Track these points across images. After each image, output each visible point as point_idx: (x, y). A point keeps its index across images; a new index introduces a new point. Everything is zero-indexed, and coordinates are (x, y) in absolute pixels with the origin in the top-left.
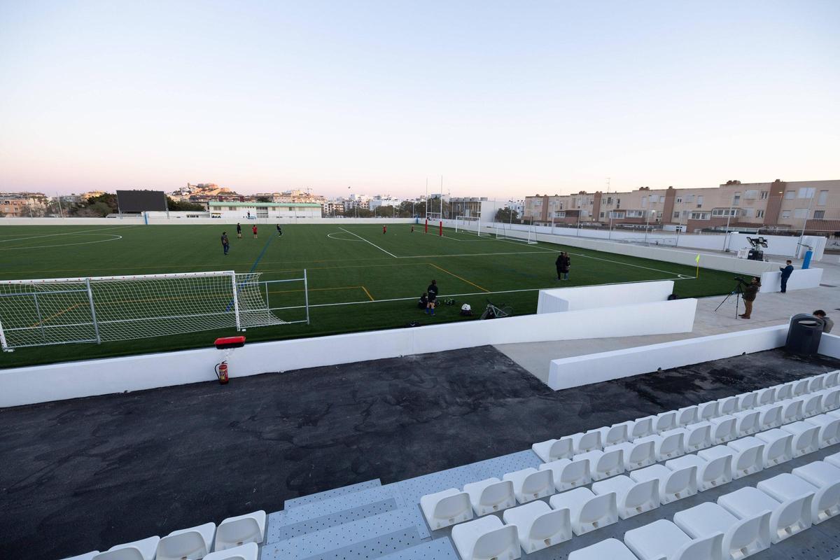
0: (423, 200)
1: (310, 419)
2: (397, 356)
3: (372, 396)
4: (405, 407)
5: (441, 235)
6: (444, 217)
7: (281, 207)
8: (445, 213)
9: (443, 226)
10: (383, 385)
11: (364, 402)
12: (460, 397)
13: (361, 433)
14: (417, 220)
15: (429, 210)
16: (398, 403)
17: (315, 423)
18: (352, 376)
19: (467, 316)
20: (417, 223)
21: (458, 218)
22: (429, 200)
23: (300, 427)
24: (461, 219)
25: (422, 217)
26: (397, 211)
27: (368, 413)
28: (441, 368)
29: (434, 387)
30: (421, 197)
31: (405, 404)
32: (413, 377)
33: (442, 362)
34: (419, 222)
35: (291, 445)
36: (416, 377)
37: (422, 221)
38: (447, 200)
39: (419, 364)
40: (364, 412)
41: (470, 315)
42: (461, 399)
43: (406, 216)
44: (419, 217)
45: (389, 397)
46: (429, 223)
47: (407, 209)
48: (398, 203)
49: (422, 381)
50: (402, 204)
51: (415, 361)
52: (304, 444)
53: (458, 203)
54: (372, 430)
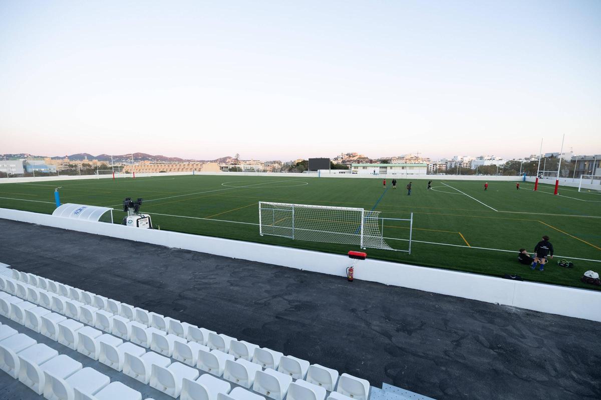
0: (533, 159)
1: (406, 328)
2: (494, 302)
3: (463, 330)
4: (500, 354)
5: (556, 193)
6: (561, 176)
7: (397, 166)
8: (563, 171)
9: (559, 184)
10: (476, 325)
11: (455, 333)
12: (577, 372)
13: (451, 359)
14: (525, 178)
15: (542, 168)
16: (492, 348)
17: (410, 332)
18: (446, 306)
19: (592, 284)
20: (524, 180)
21: (583, 177)
22: (543, 159)
23: (398, 331)
24: (588, 178)
25: (530, 175)
26: (501, 169)
27: (458, 344)
28: (549, 331)
29: (538, 347)
30: (532, 156)
31: (502, 351)
32: (510, 328)
33: (551, 325)
34: (527, 180)
35: (390, 342)
36: (515, 330)
37: (532, 179)
38: (568, 158)
39: (520, 318)
40: (455, 341)
41: (598, 285)
42: (579, 376)
43: (510, 174)
44: (527, 175)
45: (482, 338)
46: (540, 181)
47: (513, 168)
48: (504, 162)
49: (523, 337)
50: (507, 163)
51: (514, 313)
52: (400, 345)
53: (585, 161)
54: (462, 361)
